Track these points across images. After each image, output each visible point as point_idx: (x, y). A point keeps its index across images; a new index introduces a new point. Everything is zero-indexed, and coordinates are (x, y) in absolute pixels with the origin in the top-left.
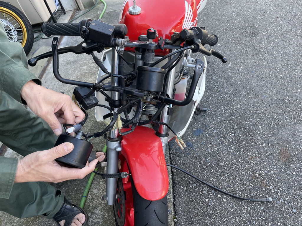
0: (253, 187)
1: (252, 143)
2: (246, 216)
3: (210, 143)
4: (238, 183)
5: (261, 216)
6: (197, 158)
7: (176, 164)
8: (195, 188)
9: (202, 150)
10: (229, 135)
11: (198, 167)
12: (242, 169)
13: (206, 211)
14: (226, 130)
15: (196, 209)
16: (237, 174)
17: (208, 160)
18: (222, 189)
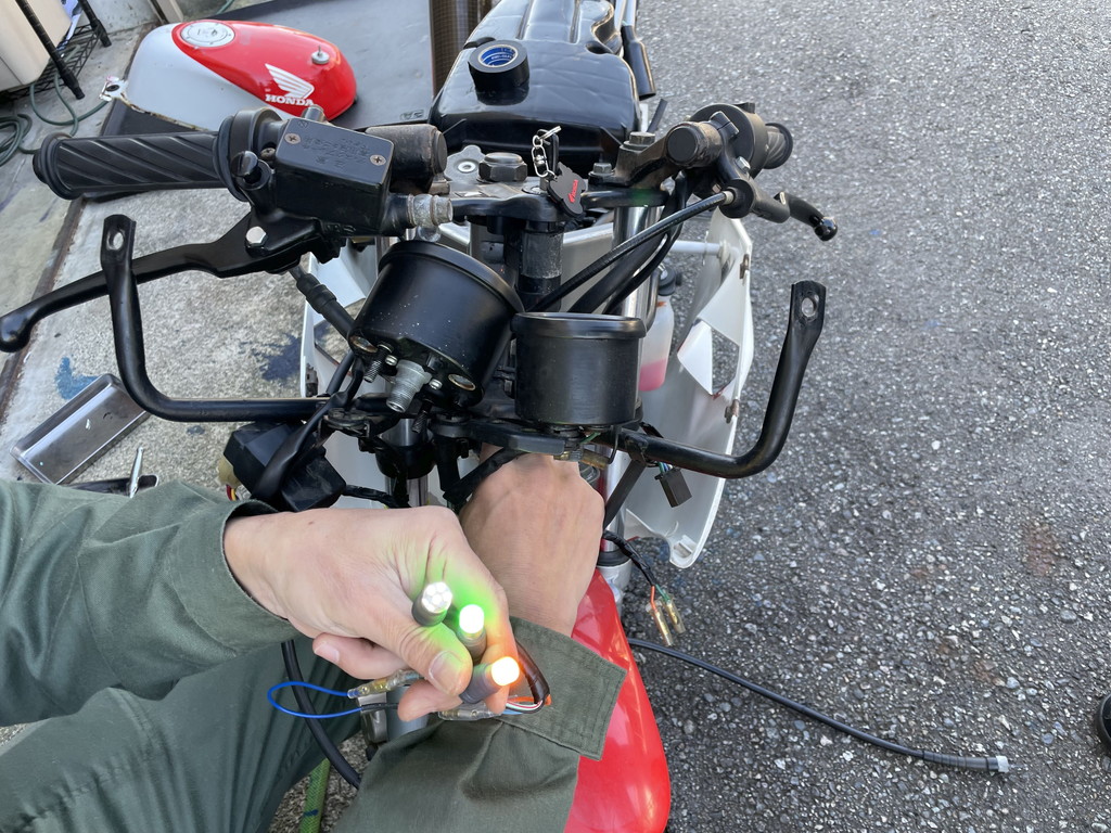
0: (947, 689)
1: (914, 511)
2: (936, 810)
3: (760, 530)
4: (890, 680)
5: (993, 800)
6: (720, 595)
7: (640, 628)
8: (728, 722)
9: (734, 559)
10: (828, 490)
11: (729, 632)
12: (896, 622)
13: (786, 811)
14: (811, 470)
15: (744, 806)
16: (880, 644)
17: (762, 600)
18: (832, 711)
